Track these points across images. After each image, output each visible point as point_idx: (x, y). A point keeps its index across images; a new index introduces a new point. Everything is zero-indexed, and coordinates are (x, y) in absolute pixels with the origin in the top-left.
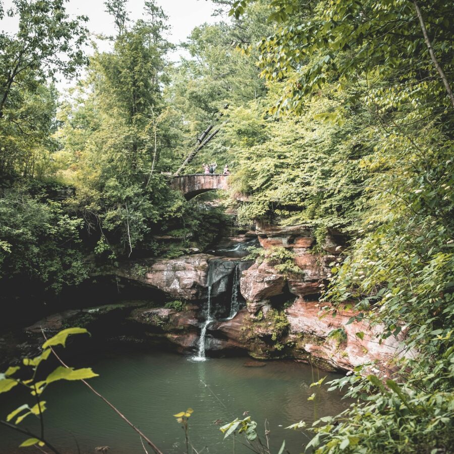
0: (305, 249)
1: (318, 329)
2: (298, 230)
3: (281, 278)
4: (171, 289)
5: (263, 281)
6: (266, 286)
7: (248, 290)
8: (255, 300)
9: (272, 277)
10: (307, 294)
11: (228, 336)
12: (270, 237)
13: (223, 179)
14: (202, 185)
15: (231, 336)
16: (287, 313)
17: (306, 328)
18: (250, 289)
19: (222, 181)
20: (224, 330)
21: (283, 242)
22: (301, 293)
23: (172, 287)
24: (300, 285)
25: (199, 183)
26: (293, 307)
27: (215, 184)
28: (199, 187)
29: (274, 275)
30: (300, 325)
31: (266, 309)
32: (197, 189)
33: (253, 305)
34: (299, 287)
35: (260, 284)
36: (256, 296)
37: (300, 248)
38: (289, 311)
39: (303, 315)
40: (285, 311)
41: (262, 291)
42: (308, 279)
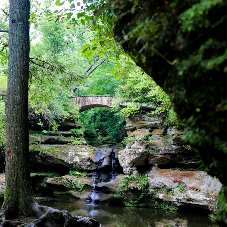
0: (159, 136)
1: (167, 184)
2: (156, 124)
3: (145, 152)
4: (74, 162)
5: (135, 153)
6: (137, 157)
7: (124, 161)
8: (130, 166)
9: (141, 151)
10: (160, 164)
11: (111, 190)
12: (138, 128)
13: (105, 99)
14: (91, 102)
15: (113, 191)
16: (148, 176)
17: (160, 184)
18: (126, 160)
19: (104, 100)
20: (109, 187)
21: (147, 131)
22: (157, 163)
23: (75, 160)
24: (157, 157)
25: (89, 101)
26: (151, 172)
27: (99, 102)
28: (88, 103)
29: (142, 150)
30: (156, 182)
31: (135, 172)
32: (88, 104)
33: (128, 169)
34: (156, 158)
35: (133, 156)
36: (130, 163)
37: (156, 135)
38: (149, 175)
39: (158, 176)
40: (146, 175)
41: (134, 160)
42: (162, 153)
